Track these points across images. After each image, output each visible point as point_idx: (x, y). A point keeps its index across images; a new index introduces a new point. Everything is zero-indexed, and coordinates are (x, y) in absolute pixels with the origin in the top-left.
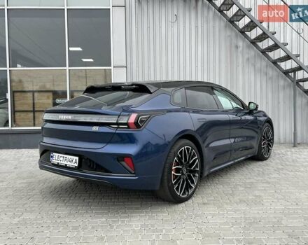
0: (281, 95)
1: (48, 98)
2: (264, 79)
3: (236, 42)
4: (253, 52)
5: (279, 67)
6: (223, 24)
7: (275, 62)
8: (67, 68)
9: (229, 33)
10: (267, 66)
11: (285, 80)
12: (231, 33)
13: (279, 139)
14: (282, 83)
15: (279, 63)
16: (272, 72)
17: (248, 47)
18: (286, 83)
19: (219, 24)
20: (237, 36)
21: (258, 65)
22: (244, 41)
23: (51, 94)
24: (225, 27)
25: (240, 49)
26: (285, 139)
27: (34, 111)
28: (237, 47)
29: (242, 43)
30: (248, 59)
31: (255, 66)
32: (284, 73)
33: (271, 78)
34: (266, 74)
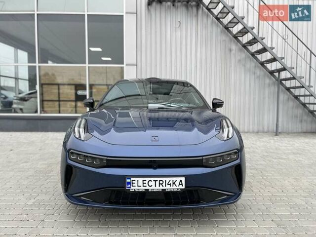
0: (267, 92)
1: (71, 89)
2: (253, 77)
3: (229, 46)
4: (244, 54)
5: (266, 68)
6: (219, 30)
7: (262, 64)
8: (87, 65)
9: (224, 38)
10: (255, 67)
11: (270, 78)
12: (226, 38)
13: (263, 128)
14: (267, 81)
15: (265, 65)
16: (260, 72)
17: (240, 50)
18: (271, 82)
19: (217, 30)
20: (231, 41)
21: (248, 66)
22: (237, 44)
23: (73, 87)
24: (221, 32)
25: (233, 52)
26: (268, 128)
27: (59, 101)
28: (230, 50)
29: (234, 47)
30: (240, 61)
31: (245, 66)
32: (270, 73)
33: (259, 77)
34: (254, 73)
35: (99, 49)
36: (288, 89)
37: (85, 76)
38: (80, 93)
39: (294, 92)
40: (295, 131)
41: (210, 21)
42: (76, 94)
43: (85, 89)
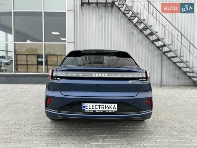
0: (156, 59)
1: (35, 58)
2: (147, 50)
3: (132, 30)
4: (141, 36)
5: (155, 45)
6: (126, 21)
7: (152, 42)
8: (43, 43)
9: (128, 26)
10: (148, 44)
11: (158, 51)
12: (131, 26)
13: (154, 83)
14: (156, 53)
15: (155, 43)
16: (151, 47)
17: (139, 34)
18: (159, 53)
19: (124, 21)
20: (133, 28)
21: (144, 43)
22: (136, 30)
23: (36, 56)
24: (127, 23)
25: (134, 35)
26: (157, 82)
27: (27, 65)
28: (133, 34)
29: (135, 31)
30: (139, 40)
31: (142, 44)
32: (157, 48)
33: (151, 50)
34: (148, 48)
35: (58, 33)
36: (169, 58)
37: (43, 50)
38: (40, 60)
39: (173, 60)
40: (174, 84)
41: (120, 16)
42: (37, 60)
43: (42, 58)
